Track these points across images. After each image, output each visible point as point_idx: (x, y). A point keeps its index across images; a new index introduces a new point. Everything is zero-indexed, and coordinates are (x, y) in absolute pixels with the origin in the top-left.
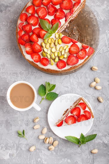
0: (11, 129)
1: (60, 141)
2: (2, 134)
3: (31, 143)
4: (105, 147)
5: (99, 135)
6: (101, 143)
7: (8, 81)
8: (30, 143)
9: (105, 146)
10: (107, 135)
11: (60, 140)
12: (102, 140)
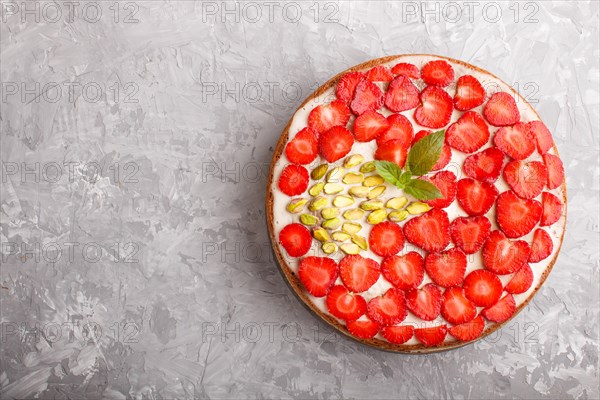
0: (175, 337)
1: (345, 372)
2: (145, 353)
3: (243, 380)
4: (502, 388)
5: (481, 348)
6: (486, 373)
7: (155, 170)
8: (240, 382)
9: (501, 384)
10: (509, 346)
11: (345, 367)
12: (489, 364)
